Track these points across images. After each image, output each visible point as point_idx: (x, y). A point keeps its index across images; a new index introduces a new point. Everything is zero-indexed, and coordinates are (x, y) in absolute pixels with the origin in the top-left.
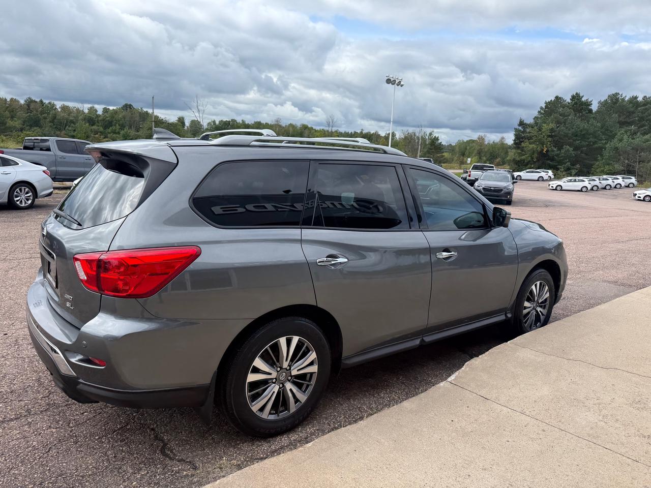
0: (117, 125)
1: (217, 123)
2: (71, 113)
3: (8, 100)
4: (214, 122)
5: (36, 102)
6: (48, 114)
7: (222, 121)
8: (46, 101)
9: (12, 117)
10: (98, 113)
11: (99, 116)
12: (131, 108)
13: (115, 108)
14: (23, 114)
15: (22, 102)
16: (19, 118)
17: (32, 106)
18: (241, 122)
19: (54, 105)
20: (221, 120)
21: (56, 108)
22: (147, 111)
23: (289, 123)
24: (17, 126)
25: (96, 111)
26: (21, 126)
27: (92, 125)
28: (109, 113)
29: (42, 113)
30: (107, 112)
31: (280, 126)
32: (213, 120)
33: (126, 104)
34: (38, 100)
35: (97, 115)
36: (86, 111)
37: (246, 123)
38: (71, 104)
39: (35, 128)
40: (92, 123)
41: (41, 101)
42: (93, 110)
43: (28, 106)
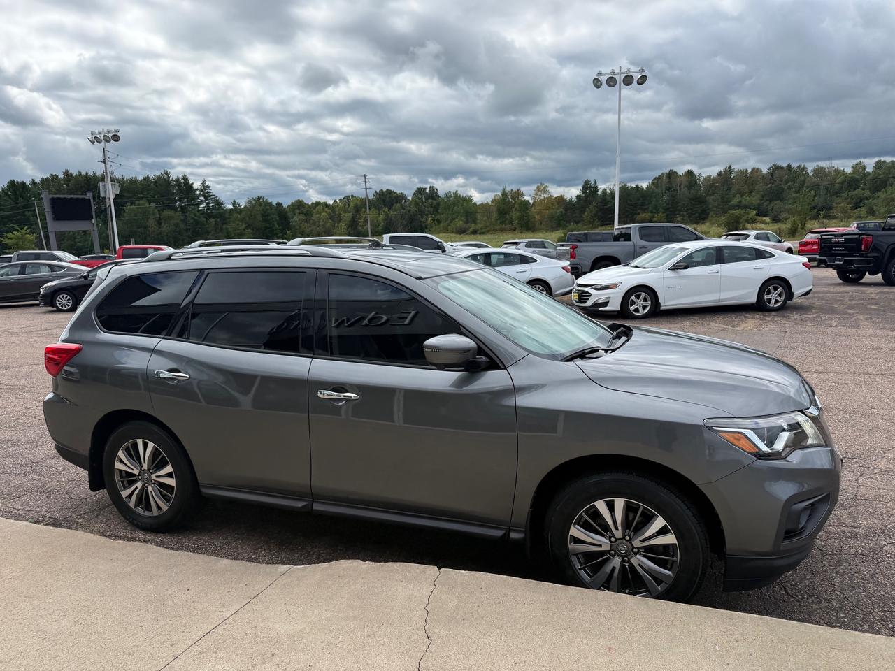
2: (826, 175)
5: (782, 168)
6: (794, 181)
8: (794, 165)
9: (750, 192)
10: (867, 170)
11: (868, 174)
14: (762, 187)
15: (765, 171)
16: (758, 193)
17: (777, 174)
19: (804, 169)
21: (807, 173)
24: (754, 202)
25: (864, 168)
26: (759, 201)
27: (855, 189)
28: (883, 168)
29: (787, 182)
30: (880, 167)
34: (784, 165)
35: (864, 174)
36: (849, 170)
39: (776, 202)
40: (854, 186)
41: (789, 166)
42: (859, 168)
43: (772, 175)
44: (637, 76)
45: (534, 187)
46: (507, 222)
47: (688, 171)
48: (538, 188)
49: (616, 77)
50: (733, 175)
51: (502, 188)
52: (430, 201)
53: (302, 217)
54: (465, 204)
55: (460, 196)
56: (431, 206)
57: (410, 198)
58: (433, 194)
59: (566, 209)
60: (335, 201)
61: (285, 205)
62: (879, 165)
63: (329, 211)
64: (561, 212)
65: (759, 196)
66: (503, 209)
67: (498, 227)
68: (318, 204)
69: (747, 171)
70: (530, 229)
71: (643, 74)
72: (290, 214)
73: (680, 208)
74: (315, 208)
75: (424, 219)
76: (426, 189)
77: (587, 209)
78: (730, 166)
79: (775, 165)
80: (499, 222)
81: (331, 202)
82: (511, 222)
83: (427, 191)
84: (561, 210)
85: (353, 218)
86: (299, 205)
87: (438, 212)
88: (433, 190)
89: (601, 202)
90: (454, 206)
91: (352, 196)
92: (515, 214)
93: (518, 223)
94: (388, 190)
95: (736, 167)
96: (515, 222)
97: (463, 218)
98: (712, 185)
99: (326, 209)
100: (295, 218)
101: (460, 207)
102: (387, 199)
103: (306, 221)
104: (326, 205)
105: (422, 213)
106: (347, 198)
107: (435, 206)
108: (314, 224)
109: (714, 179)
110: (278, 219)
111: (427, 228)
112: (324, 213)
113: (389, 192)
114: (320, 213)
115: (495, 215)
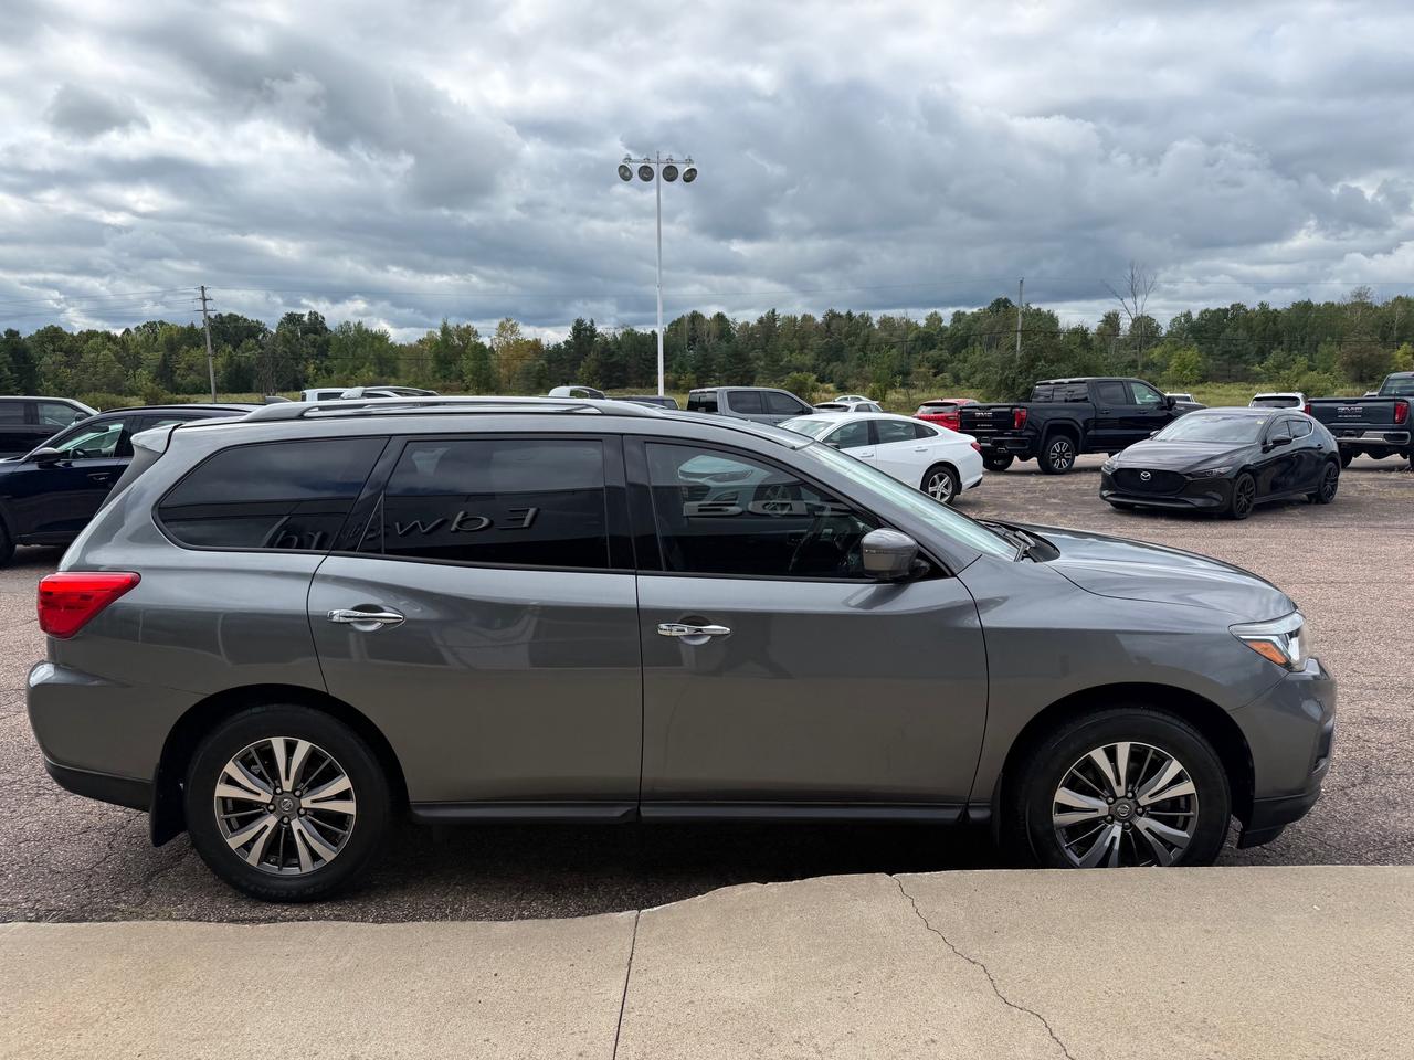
0: (977, 344)
1: (1195, 316)
2: (895, 329)
3: (799, 318)
4: (1188, 315)
5: (840, 316)
6: (858, 335)
7: (1207, 310)
8: (856, 313)
9: (802, 349)
10: (944, 324)
11: (946, 329)
12: (1007, 307)
13: (975, 310)
14: (816, 342)
15: (819, 319)
16: (812, 350)
17: (834, 324)
18: (1257, 308)
19: (868, 319)
20: (1204, 308)
21: (871, 324)
22: (1039, 309)
23: (1396, 296)
24: (807, 362)
25: (941, 320)
26: (812, 362)
27: (931, 349)
28: (963, 321)
29: (848, 335)
30: (959, 320)
31: (1368, 307)
32: (1185, 312)
33: (998, 300)
34: (843, 312)
35: (941, 328)
36: (922, 323)
37: (1271, 308)
38: (896, 314)
39: (835, 364)
40: (930, 345)
41: (849, 314)
42: (934, 320)
43: (828, 326)
44: (683, 169)
45: (496, 323)
46: (452, 377)
47: (718, 314)
48: (502, 326)
49: (653, 166)
50: (778, 324)
51: (440, 323)
52: (312, 336)
53: (59, 357)
54: (377, 345)
55: (367, 331)
56: (314, 344)
57: (274, 331)
58: (316, 325)
59: (549, 361)
60: (127, 331)
61: (24, 335)
62: (958, 317)
63: (114, 348)
64: (543, 365)
65: (813, 354)
66: (445, 356)
67: (440, 384)
68: (91, 334)
69: (796, 318)
70: (493, 390)
71: (692, 166)
72: (34, 352)
73: (714, 367)
74: (86, 342)
75: (301, 367)
76: (302, 315)
77: (582, 363)
78: (774, 310)
79: (831, 311)
80: (438, 376)
81: (119, 333)
82: (460, 376)
83: (306, 319)
84: (542, 362)
85: (165, 360)
86: (53, 336)
87: (326, 356)
88: (317, 318)
89: (603, 353)
90: (357, 347)
91: (162, 323)
92: (466, 364)
93: (472, 379)
94: (230, 315)
95: (782, 312)
96: (468, 378)
97: (373, 368)
98: (751, 336)
99: (110, 345)
100: (46, 358)
101: (368, 348)
102: (231, 330)
103: (68, 365)
104: (108, 336)
105: (297, 358)
106: (152, 325)
107: (321, 346)
108: (85, 370)
109: (752, 328)
110: (11, 359)
111: (307, 382)
112: (106, 352)
113: (233, 318)
114: (97, 351)
115: (431, 365)
